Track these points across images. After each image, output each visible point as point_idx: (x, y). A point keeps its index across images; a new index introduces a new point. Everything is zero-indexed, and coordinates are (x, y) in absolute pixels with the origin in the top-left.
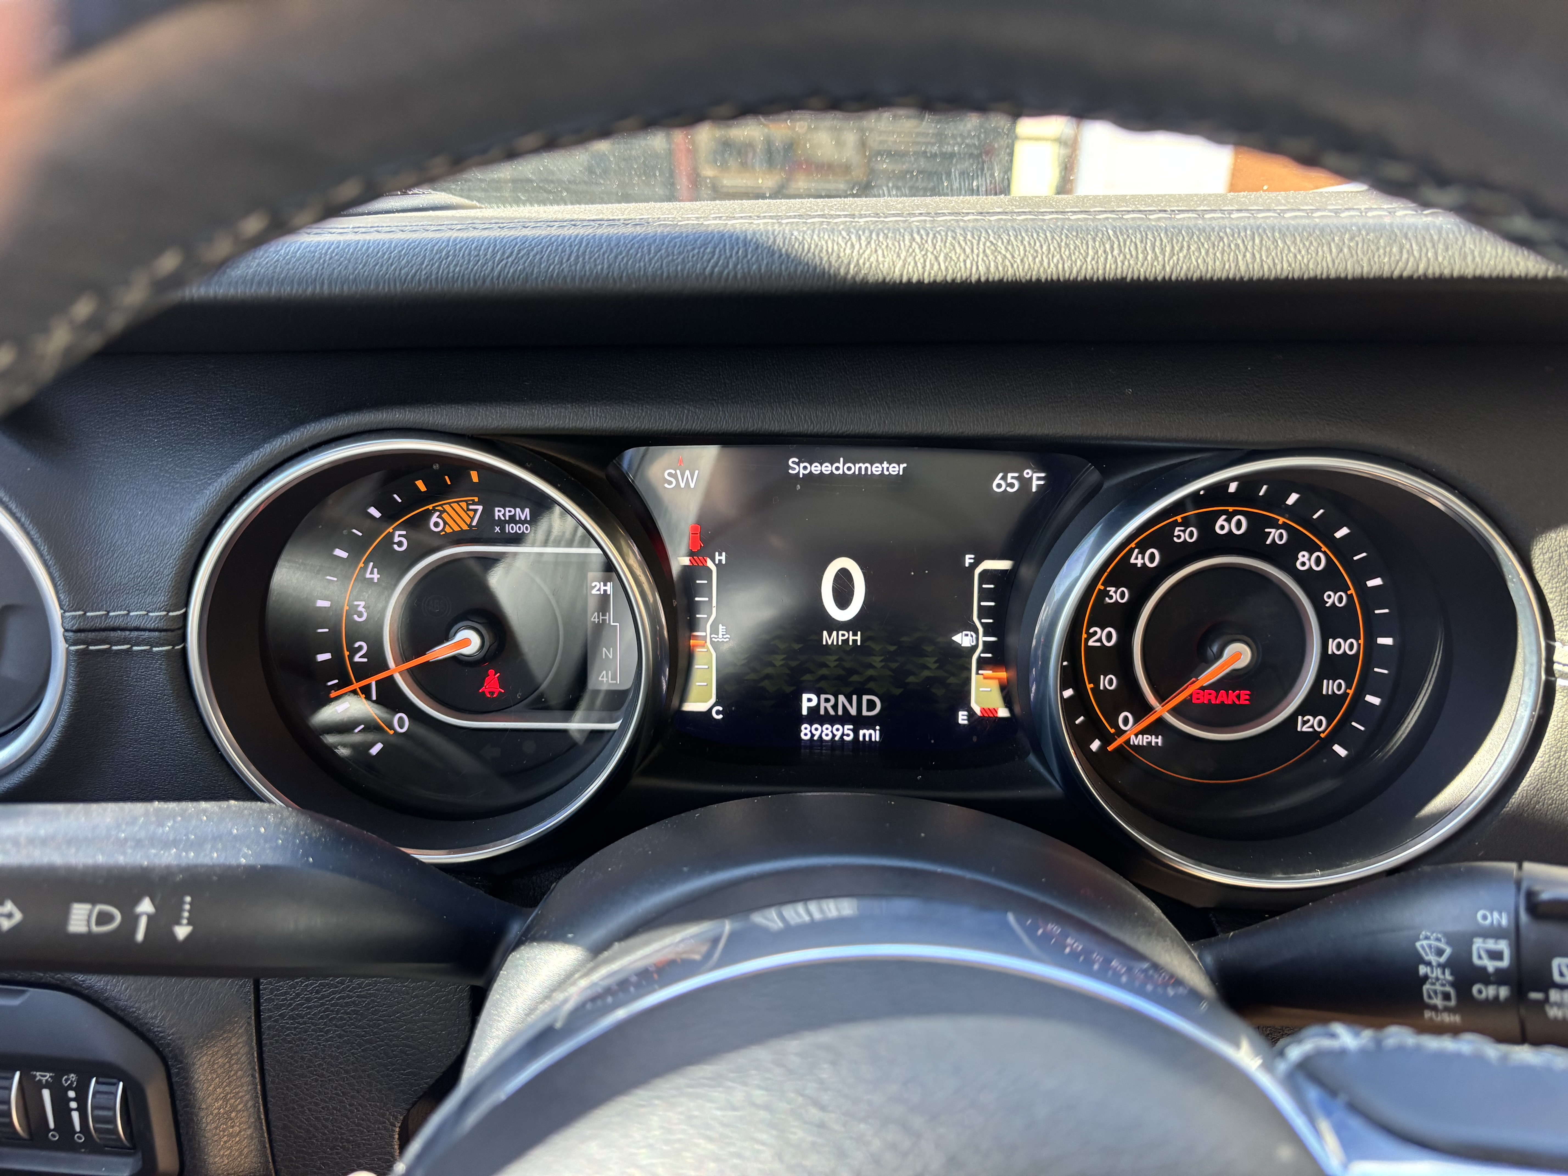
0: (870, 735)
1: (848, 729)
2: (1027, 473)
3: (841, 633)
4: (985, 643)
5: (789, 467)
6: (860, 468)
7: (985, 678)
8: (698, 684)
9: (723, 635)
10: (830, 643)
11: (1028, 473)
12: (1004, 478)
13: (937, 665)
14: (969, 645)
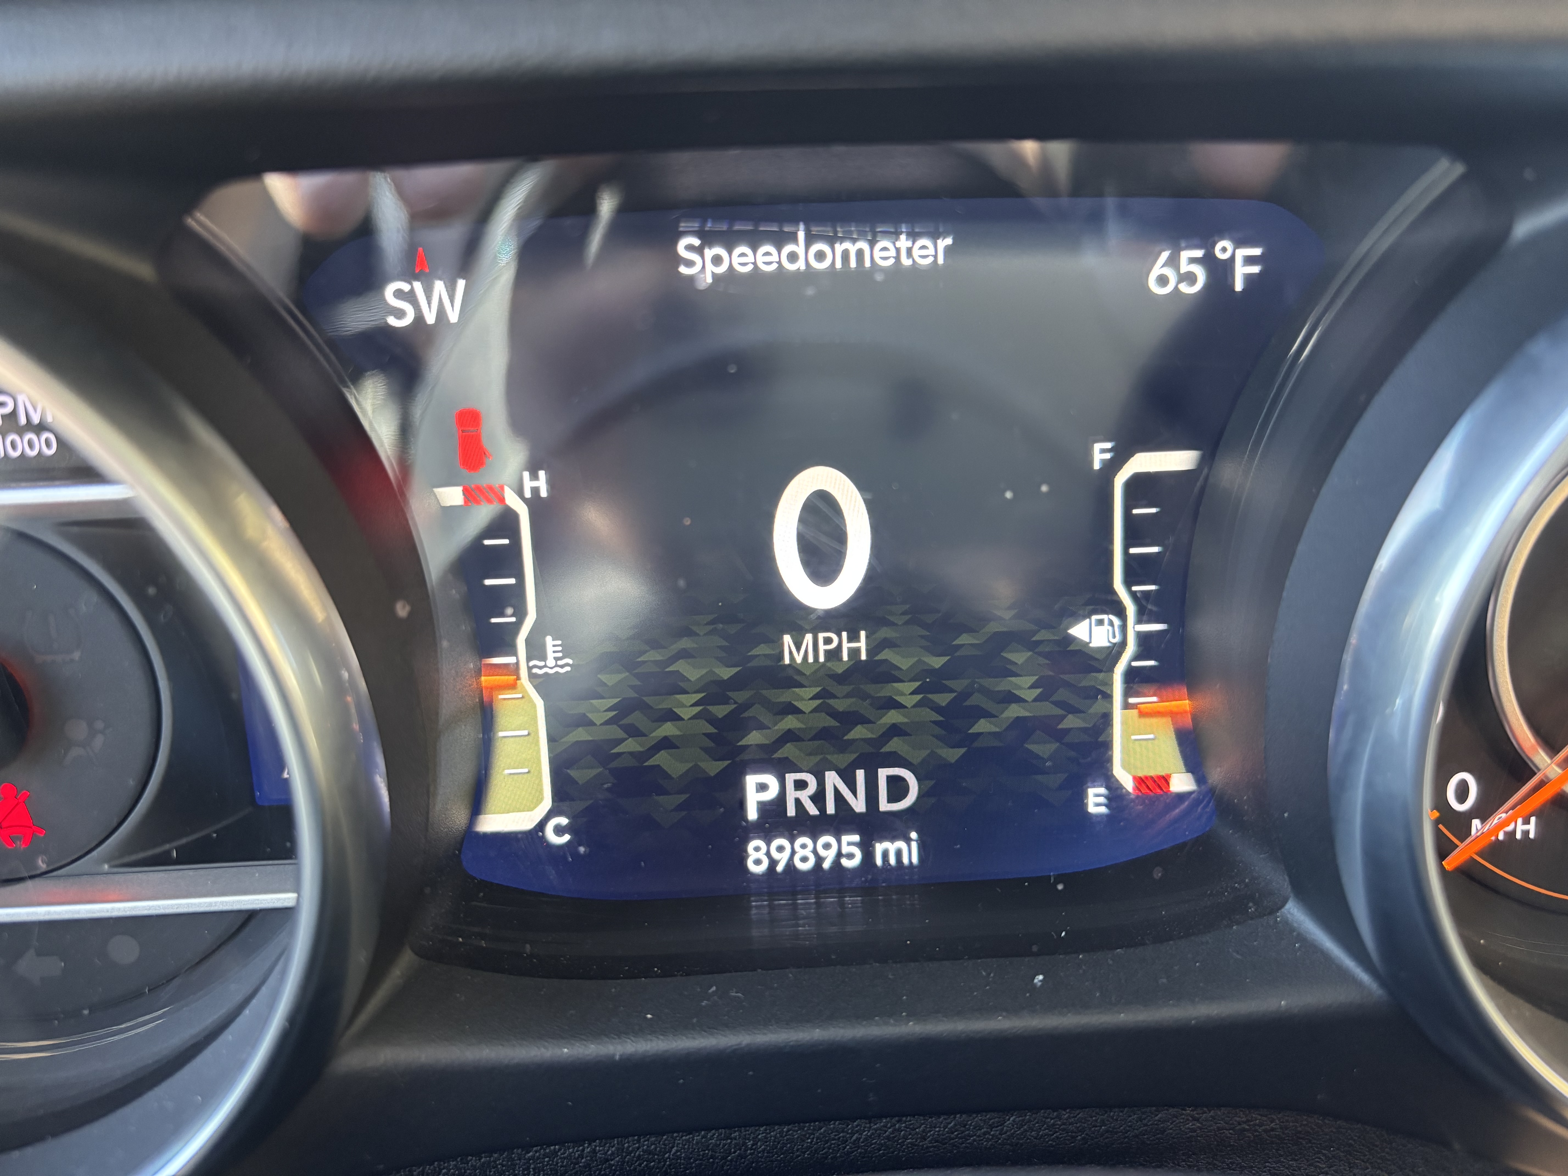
0: (899, 853)
1: (849, 844)
2: (1223, 248)
3: (821, 636)
4: (1144, 639)
5: (679, 260)
6: (846, 255)
7: (1143, 714)
8: (507, 772)
9: (557, 659)
10: (799, 659)
11: (1224, 250)
12: (1173, 262)
13: (1038, 691)
14: (1108, 644)
